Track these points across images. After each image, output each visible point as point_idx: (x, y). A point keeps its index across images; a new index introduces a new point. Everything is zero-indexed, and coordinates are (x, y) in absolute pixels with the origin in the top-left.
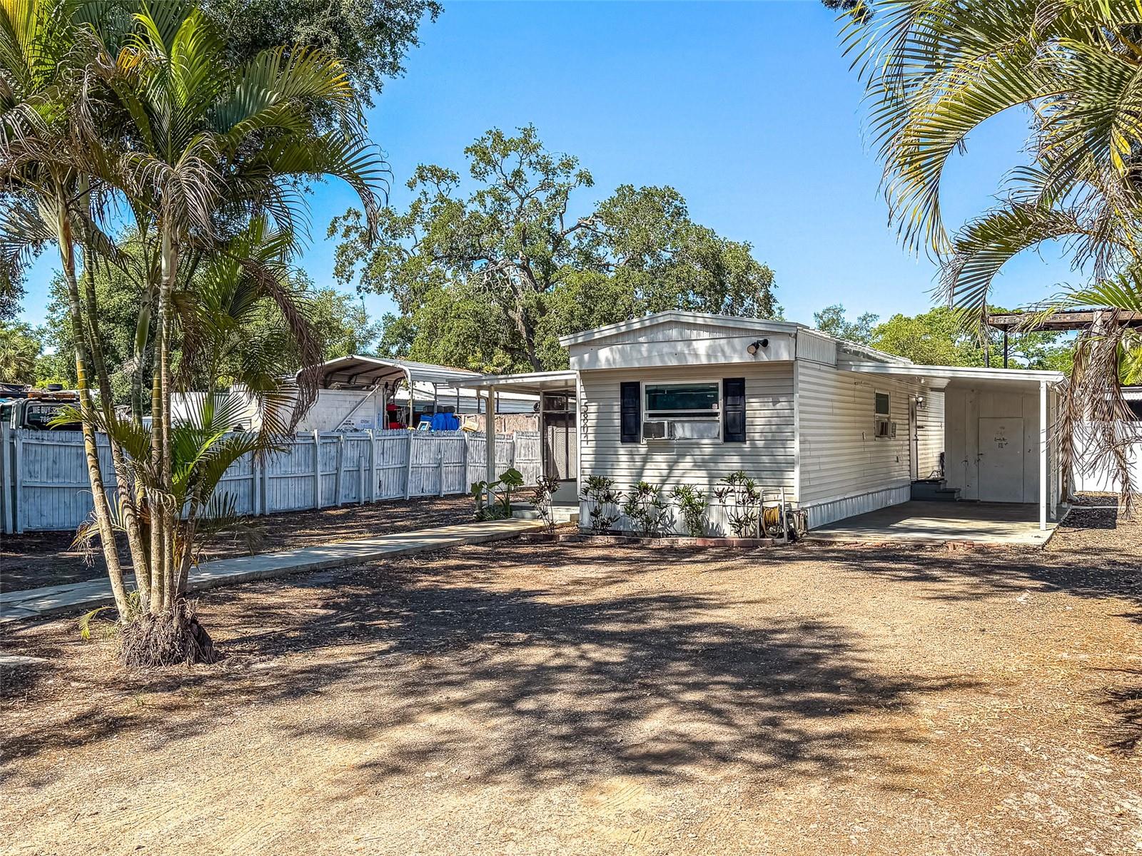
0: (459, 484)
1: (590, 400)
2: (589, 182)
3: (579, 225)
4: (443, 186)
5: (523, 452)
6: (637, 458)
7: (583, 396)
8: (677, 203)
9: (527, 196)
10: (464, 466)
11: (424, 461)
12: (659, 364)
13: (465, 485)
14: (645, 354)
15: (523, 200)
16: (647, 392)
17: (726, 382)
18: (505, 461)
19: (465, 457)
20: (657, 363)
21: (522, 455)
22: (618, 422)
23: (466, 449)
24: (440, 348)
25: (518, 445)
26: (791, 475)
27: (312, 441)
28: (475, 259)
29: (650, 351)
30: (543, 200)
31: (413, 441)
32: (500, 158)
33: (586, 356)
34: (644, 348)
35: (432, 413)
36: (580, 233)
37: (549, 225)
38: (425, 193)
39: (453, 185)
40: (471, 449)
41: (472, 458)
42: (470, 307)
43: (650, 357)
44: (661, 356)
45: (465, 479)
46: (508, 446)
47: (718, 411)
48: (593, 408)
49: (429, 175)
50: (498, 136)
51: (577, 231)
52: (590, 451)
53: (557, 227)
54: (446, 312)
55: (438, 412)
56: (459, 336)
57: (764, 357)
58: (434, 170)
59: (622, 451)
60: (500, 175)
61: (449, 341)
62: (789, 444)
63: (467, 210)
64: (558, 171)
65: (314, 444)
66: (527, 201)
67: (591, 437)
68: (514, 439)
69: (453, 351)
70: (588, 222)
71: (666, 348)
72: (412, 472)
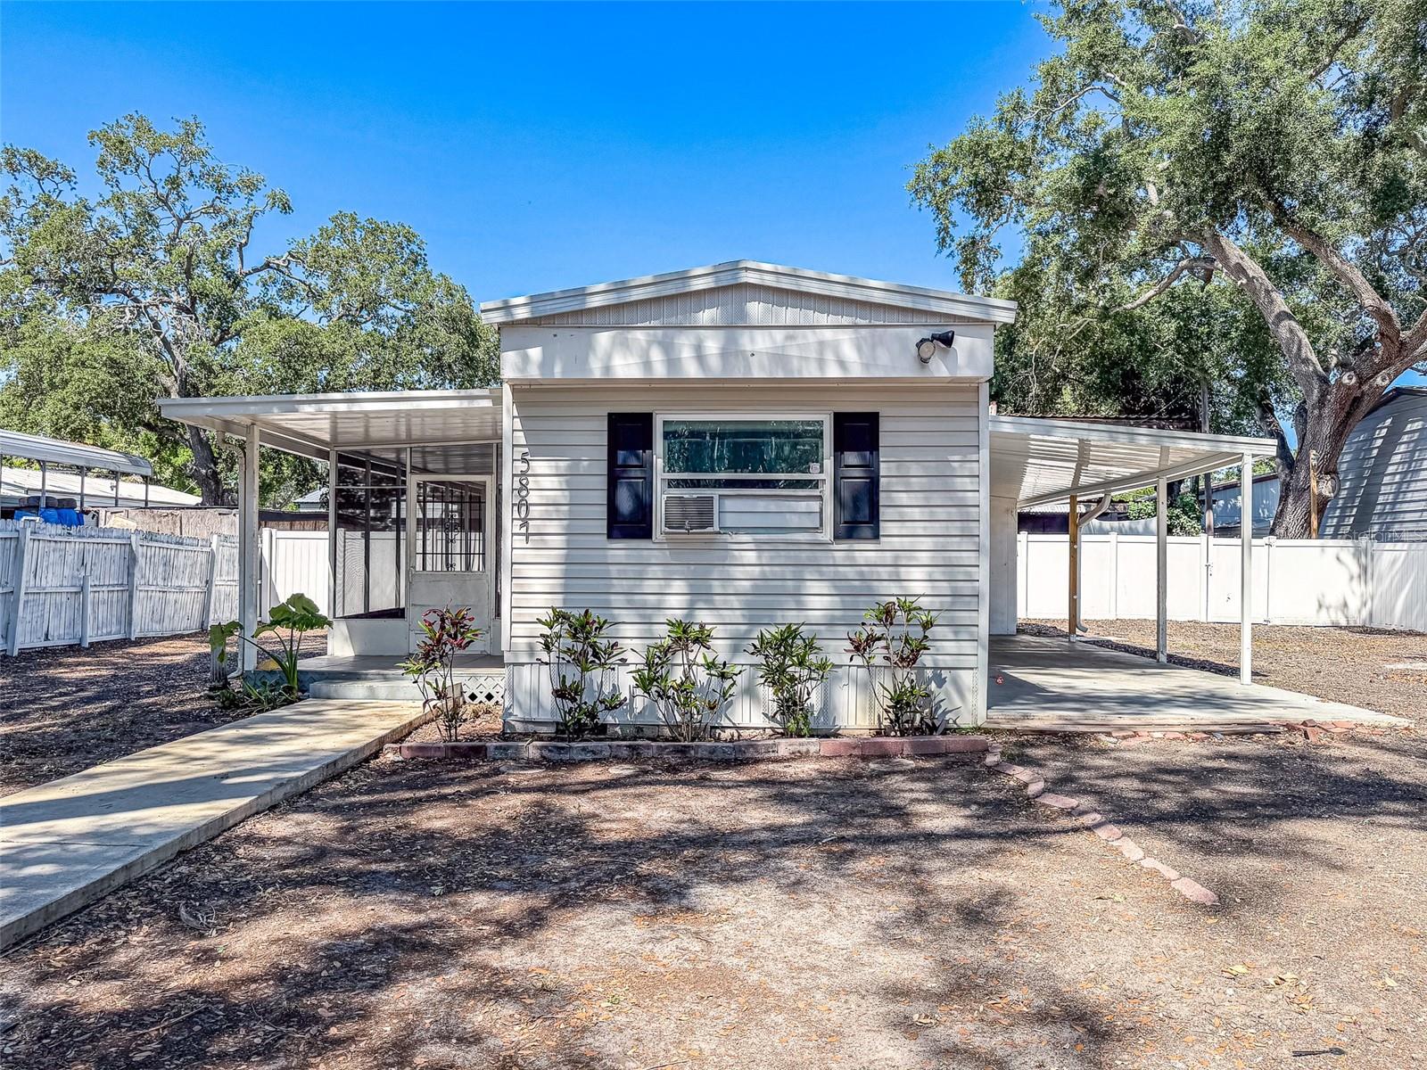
0: (119, 623)
1: (533, 448)
2: (286, 208)
3: (267, 265)
4: (48, 185)
5: (225, 568)
8: (415, 248)
9: (188, 218)
10: (129, 590)
11: (50, 581)
12: (695, 374)
13: (130, 624)
15: (181, 221)
16: (666, 435)
17: (840, 418)
18: (197, 583)
19: (130, 575)
21: (224, 573)
22: (602, 495)
23: (132, 560)
24: (46, 411)
25: (219, 558)
28: (105, 291)
30: (208, 229)
31: (29, 544)
32: (147, 154)
35: (37, 507)
36: (267, 277)
37: (223, 258)
38: (17, 192)
39: (64, 186)
40: (141, 561)
41: (143, 577)
42: (104, 351)
44: (701, 358)
45: (130, 613)
46: (202, 558)
47: (822, 476)
48: (540, 465)
49: (25, 164)
50: (142, 128)
51: (262, 273)
53: (234, 263)
54: (59, 358)
55: (47, 507)
56: (80, 394)
57: (939, 369)
58: (33, 160)
59: (608, 556)
60: (147, 182)
61: (63, 401)
63: (95, 216)
64: (237, 190)
66: (186, 226)
67: (536, 526)
68: (214, 546)
69: (69, 416)
70: (280, 262)
72: (26, 602)
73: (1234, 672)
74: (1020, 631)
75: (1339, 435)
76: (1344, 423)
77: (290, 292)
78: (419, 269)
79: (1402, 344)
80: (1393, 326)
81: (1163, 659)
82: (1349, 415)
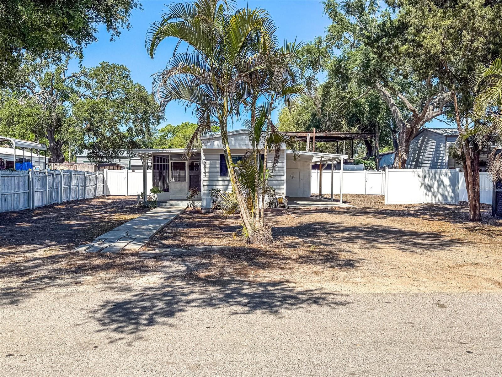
0: (83, 194)
1: (206, 160)
3: (73, 76)
5: (99, 181)
6: (226, 182)
7: (204, 158)
8: (127, 73)
10: (84, 186)
12: (239, 148)
14: (233, 144)
18: (94, 184)
20: (238, 147)
22: (219, 169)
23: (85, 179)
25: (98, 178)
26: (282, 187)
27: (44, 175)
29: (235, 143)
33: (209, 144)
34: (233, 142)
41: (86, 183)
43: (235, 145)
44: (240, 145)
46: (95, 178)
48: (208, 163)
51: (71, 79)
52: (207, 179)
59: (220, 179)
62: (282, 177)
65: (46, 176)
67: (207, 174)
68: (97, 175)
70: (78, 75)
71: (242, 142)
72: (71, 189)
73: (339, 201)
74: (311, 196)
75: (408, 142)
76: (409, 138)
77: (79, 83)
78: (128, 80)
79: (419, 118)
80: (416, 113)
81: (332, 200)
82: (410, 136)
